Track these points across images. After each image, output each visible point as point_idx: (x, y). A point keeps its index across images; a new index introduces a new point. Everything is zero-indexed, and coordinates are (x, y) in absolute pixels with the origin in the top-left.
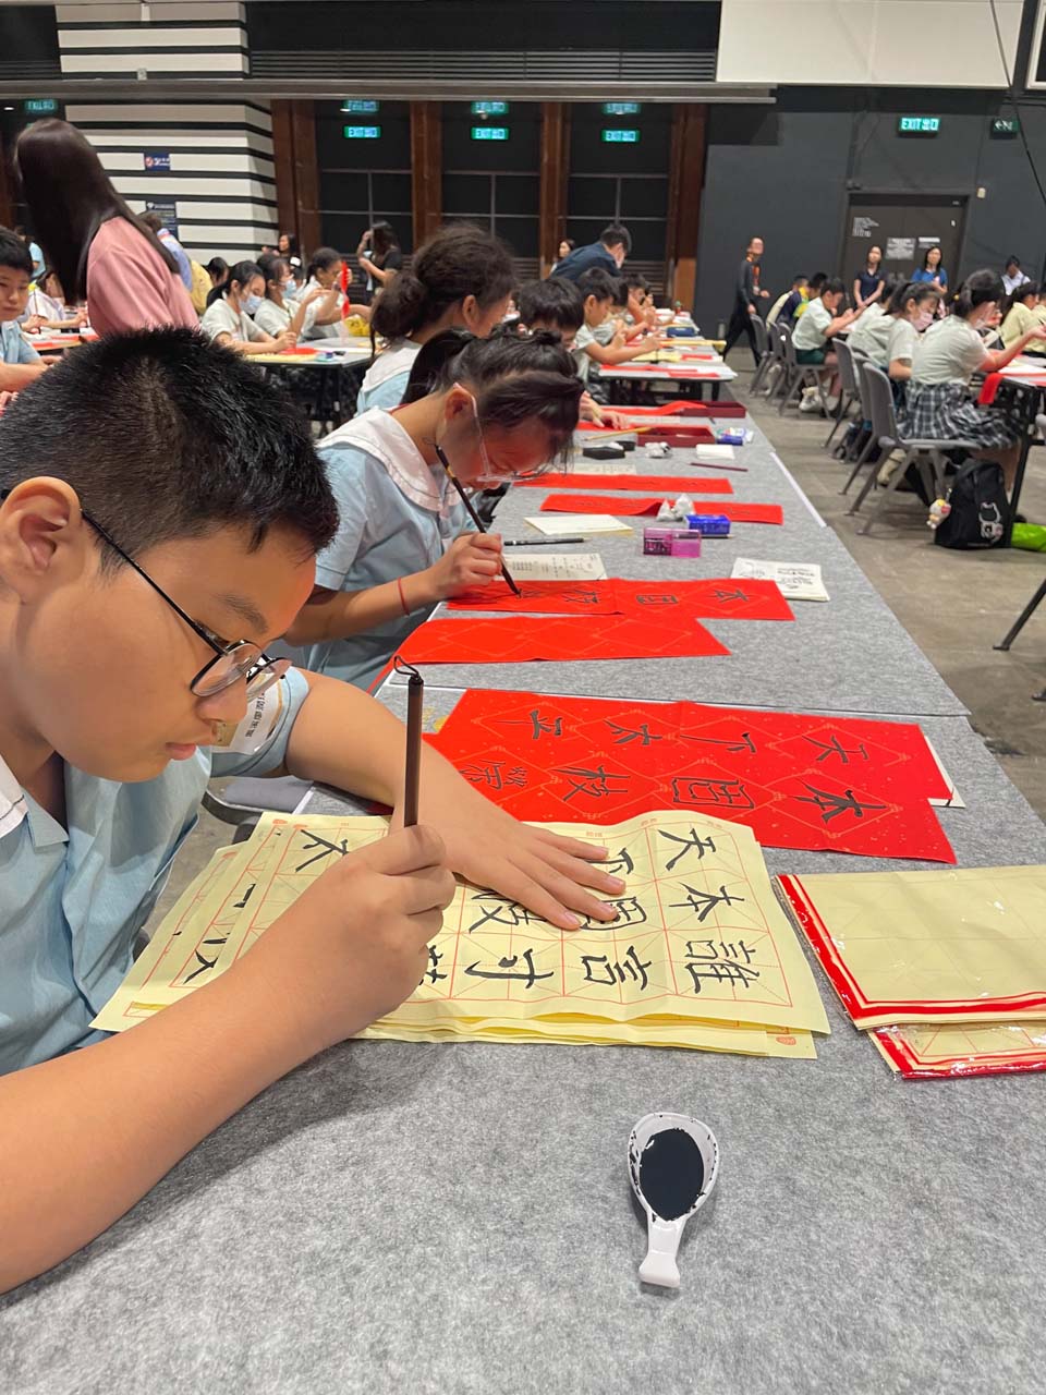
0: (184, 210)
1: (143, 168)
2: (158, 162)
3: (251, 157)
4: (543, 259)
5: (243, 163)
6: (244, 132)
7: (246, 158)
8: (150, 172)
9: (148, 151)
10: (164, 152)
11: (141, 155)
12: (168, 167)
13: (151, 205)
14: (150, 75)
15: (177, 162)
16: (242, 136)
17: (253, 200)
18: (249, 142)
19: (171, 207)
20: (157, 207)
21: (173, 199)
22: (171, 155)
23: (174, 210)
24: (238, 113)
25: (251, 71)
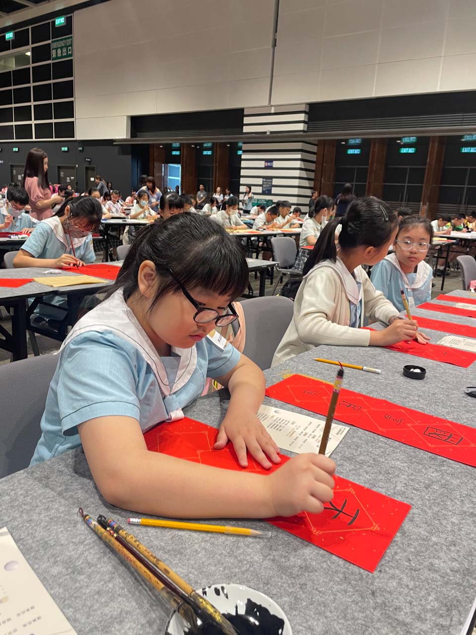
0: (275, 182)
1: (264, 166)
2: (269, 164)
3: (302, 162)
4: (422, 203)
5: (298, 164)
6: (300, 153)
7: (299, 162)
8: (266, 168)
9: (267, 160)
10: (271, 161)
11: (264, 162)
12: (272, 166)
13: (264, 180)
14: (271, 132)
15: (275, 164)
16: (299, 154)
17: (300, 178)
18: (302, 156)
19: (271, 180)
20: (267, 180)
21: (271, 178)
22: (274, 162)
23: (272, 182)
24: (299, 146)
25: (308, 129)
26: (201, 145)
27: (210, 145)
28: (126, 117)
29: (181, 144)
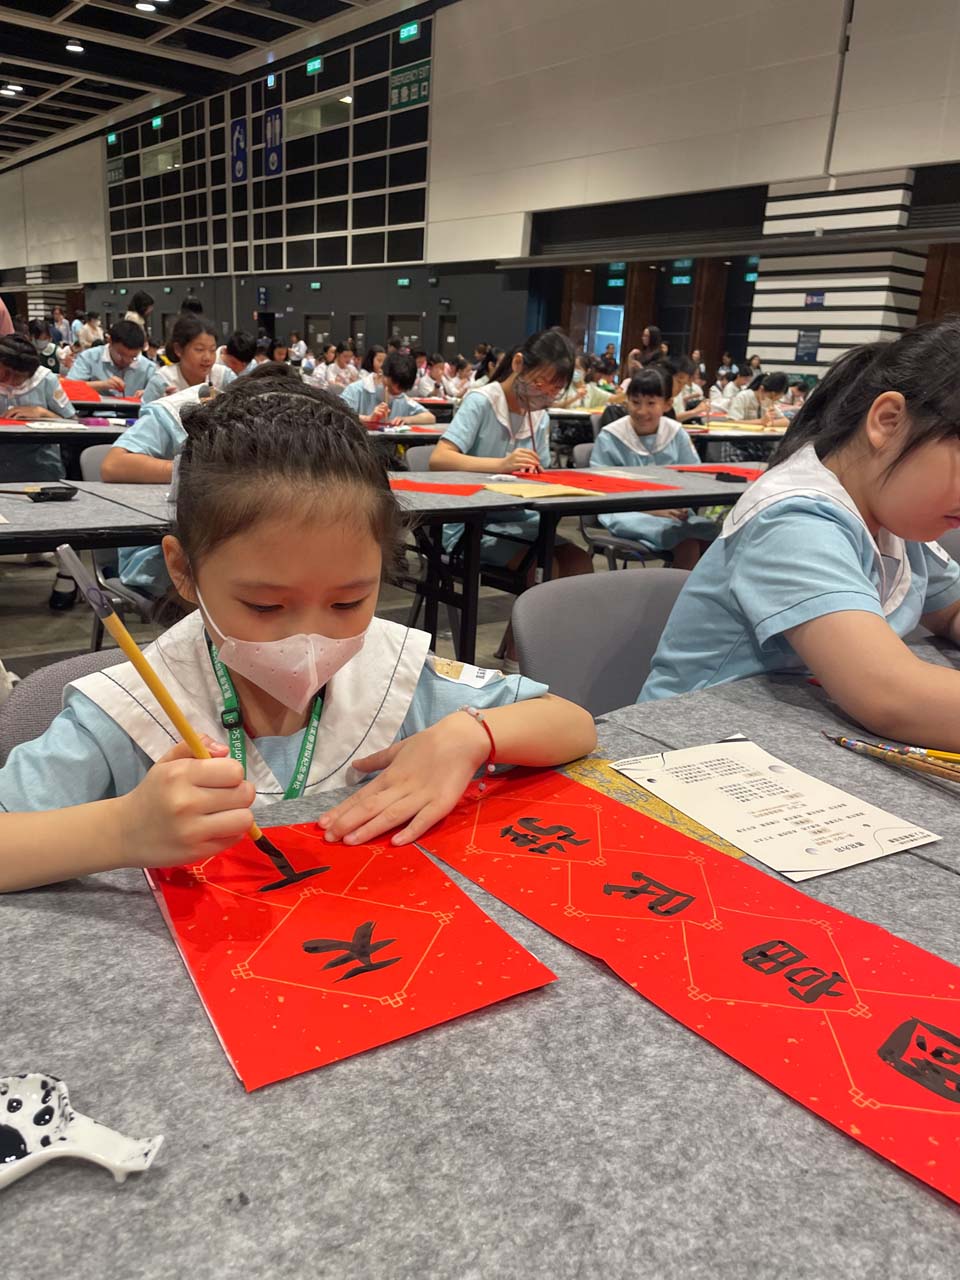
0: (826, 336)
1: (803, 305)
2: (815, 300)
3: (890, 294)
5: (881, 298)
6: (888, 273)
7: (885, 294)
8: (808, 308)
9: (810, 292)
10: (821, 292)
11: (804, 295)
12: (821, 304)
13: (802, 333)
14: (826, 232)
15: (830, 299)
16: (886, 276)
17: (884, 328)
18: (890, 280)
19: (816, 334)
20: (807, 334)
21: (818, 328)
22: (826, 294)
23: (818, 337)
24: (886, 258)
25: (908, 223)
26: (669, 263)
27: (687, 264)
28: (522, 216)
29: (627, 264)
